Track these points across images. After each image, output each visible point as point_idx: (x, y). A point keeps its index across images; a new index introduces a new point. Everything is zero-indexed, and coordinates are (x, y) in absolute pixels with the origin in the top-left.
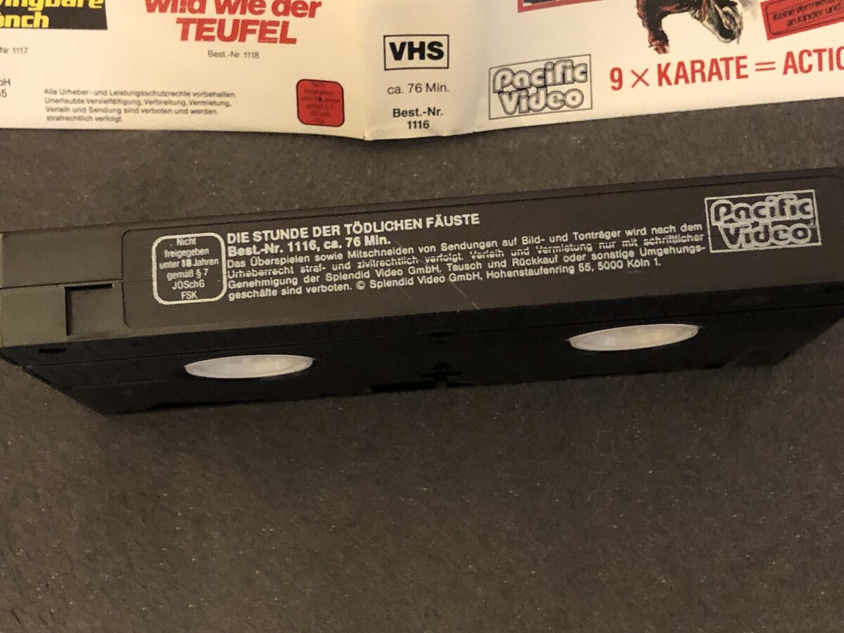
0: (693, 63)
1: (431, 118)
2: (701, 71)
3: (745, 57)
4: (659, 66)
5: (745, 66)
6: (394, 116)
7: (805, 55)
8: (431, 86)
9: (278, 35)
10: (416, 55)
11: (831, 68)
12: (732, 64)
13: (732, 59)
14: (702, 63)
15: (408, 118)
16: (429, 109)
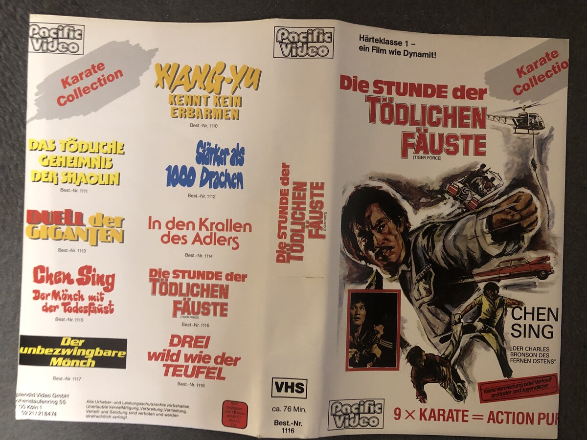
0: (439, 410)
1: (296, 427)
2: (443, 415)
3: (467, 411)
4: (421, 409)
5: (467, 416)
6: (275, 424)
7: (500, 414)
8: (296, 408)
9: (216, 375)
10: (289, 390)
11: (513, 423)
12: (460, 413)
13: (460, 411)
14: (444, 411)
15: (283, 426)
16: (295, 422)
